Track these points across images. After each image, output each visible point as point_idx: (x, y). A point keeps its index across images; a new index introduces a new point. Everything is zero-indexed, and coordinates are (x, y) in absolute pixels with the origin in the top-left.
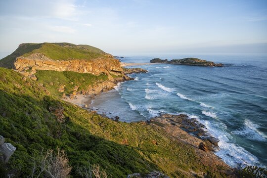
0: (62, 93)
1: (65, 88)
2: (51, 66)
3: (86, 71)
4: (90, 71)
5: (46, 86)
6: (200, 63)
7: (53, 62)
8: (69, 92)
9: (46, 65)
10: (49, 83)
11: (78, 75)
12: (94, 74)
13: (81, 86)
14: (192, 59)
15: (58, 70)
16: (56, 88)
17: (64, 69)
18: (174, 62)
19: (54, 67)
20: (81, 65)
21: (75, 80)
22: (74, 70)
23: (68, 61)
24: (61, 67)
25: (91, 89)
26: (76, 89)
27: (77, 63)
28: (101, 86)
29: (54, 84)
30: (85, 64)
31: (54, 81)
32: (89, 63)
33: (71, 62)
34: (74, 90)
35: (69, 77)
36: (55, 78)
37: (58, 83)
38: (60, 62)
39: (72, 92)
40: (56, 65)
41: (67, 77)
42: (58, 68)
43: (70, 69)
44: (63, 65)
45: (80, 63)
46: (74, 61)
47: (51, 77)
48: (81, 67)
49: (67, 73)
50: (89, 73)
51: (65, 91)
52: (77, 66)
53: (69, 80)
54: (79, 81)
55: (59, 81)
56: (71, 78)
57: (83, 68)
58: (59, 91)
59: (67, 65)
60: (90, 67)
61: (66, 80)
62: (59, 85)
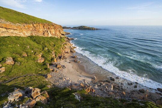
0: (44, 62)
1: (43, 56)
2: (12, 31)
3: (50, 35)
4: (53, 35)
5: (19, 59)
6: (88, 28)
7: (14, 26)
8: (49, 61)
9: (4, 30)
10: (20, 55)
11: (46, 39)
12: (56, 37)
13: (56, 50)
14: (84, 26)
15: (22, 35)
16: (34, 59)
17: (28, 34)
18: (75, 28)
19: (16, 32)
21: (46, 44)
22: (40, 35)
23: (31, 25)
24: (25, 32)
25: (64, 52)
26: (54, 55)
27: (41, 27)
28: (67, 47)
29: (29, 54)
30: (49, 28)
31: (27, 50)
32: (52, 27)
33: (35, 25)
34: (53, 56)
35: (39, 42)
36: (25, 46)
37: (32, 51)
38: (22, 26)
39: (52, 59)
40: (18, 29)
41: (38, 43)
42: (22, 33)
43: (36, 34)
44: (26, 29)
45: (44, 27)
46: (38, 25)
47: (19, 45)
48: (45, 31)
49: (35, 38)
50: (53, 36)
51: (45, 60)
52: (41, 30)
53: (41, 46)
54: (51, 45)
55: (33, 49)
56: (42, 43)
57: (47, 32)
58: (39, 61)
59: (31, 29)
60: (53, 31)
61: (38, 46)
62: (34, 54)
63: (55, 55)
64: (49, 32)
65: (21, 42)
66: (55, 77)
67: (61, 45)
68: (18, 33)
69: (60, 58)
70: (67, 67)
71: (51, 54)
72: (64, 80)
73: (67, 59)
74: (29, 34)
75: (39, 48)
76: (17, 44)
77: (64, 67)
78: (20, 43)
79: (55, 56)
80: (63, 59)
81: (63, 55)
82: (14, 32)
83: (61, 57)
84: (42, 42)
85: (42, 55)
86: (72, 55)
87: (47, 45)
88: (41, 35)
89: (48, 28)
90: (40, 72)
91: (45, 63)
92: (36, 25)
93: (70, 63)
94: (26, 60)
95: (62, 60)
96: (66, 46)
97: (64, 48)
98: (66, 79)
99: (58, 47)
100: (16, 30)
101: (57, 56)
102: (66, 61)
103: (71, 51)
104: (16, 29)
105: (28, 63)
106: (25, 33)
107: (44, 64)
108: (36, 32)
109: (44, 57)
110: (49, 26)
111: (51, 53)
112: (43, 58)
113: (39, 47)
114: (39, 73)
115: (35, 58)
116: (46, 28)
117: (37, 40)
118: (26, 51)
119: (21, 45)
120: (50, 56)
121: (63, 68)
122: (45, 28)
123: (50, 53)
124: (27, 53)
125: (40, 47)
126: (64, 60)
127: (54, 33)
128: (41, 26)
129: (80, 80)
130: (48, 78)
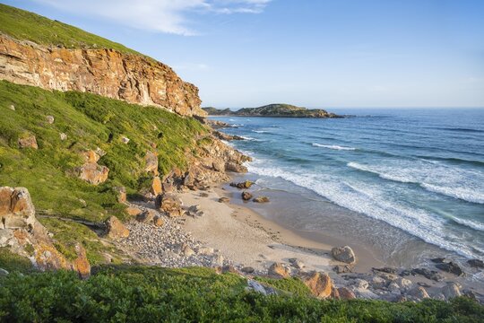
0: (106, 182)
1: (104, 161)
3: (146, 101)
4: (160, 101)
8: (130, 184)
11: (128, 111)
12: (171, 111)
13: (162, 152)
15: (35, 81)
16: (63, 165)
17: (61, 84)
18: (245, 112)
19: (13, 67)
20: (131, 75)
21: (126, 125)
22: (108, 92)
23: (78, 53)
24: (50, 74)
25: (197, 164)
26: (152, 167)
27: (113, 64)
28: (212, 152)
29: (45, 143)
30: (143, 73)
31: (40, 128)
32: (156, 71)
33: (91, 54)
34: (149, 169)
35: (96, 114)
36: (36, 112)
37: (63, 136)
38: (41, 49)
39: (144, 180)
40: (24, 57)
41: (92, 117)
42: (36, 75)
43: (90, 87)
44: (57, 63)
45: (125, 65)
46: (105, 55)
47: (13, 107)
48: (130, 80)
49: (84, 97)
50: (157, 106)
51: (111, 177)
52: (113, 75)
53: (104, 127)
54: (144, 132)
55: (66, 130)
56: (107, 118)
57: (137, 85)
58: (84, 176)
59: (75, 67)
60: (160, 87)
61: (90, 124)
62: (70, 148)
63: (160, 169)
64: (143, 87)
65: (25, 98)
66: (148, 238)
67: (187, 141)
68: (23, 75)
69: (179, 182)
70: (206, 212)
71: (140, 159)
72: (190, 253)
73: (211, 190)
74: (64, 84)
75: (93, 132)
76: (9, 102)
77: (195, 211)
78: (18, 101)
79: (156, 172)
80: (191, 188)
81: (192, 175)
82: (9, 67)
83: (183, 179)
84: (111, 115)
85: (102, 158)
86: (230, 180)
87: (128, 128)
88: (110, 96)
89: (140, 69)
90: (80, 212)
91: (109, 186)
92: (94, 55)
93: (220, 200)
94: (27, 161)
95: (185, 190)
96: (207, 147)
97: (201, 151)
98: (201, 251)
99: (175, 144)
100: (14, 61)
101: (168, 174)
102: (204, 195)
103: (229, 169)
104: (17, 54)
105: (33, 170)
106: (48, 78)
107: (104, 189)
108: (92, 78)
109: (107, 165)
110: (146, 66)
111: (143, 155)
112: (102, 167)
113: (95, 128)
114: (73, 212)
115: (68, 158)
116: (134, 71)
117: (92, 106)
118: (35, 132)
119: (21, 107)
120: (135, 164)
121: (188, 214)
122: (130, 68)
123: (137, 156)
124: (39, 137)
125: (101, 129)
126: (198, 192)
127: (162, 93)
128: (116, 63)
129: (269, 258)
130: (111, 235)
